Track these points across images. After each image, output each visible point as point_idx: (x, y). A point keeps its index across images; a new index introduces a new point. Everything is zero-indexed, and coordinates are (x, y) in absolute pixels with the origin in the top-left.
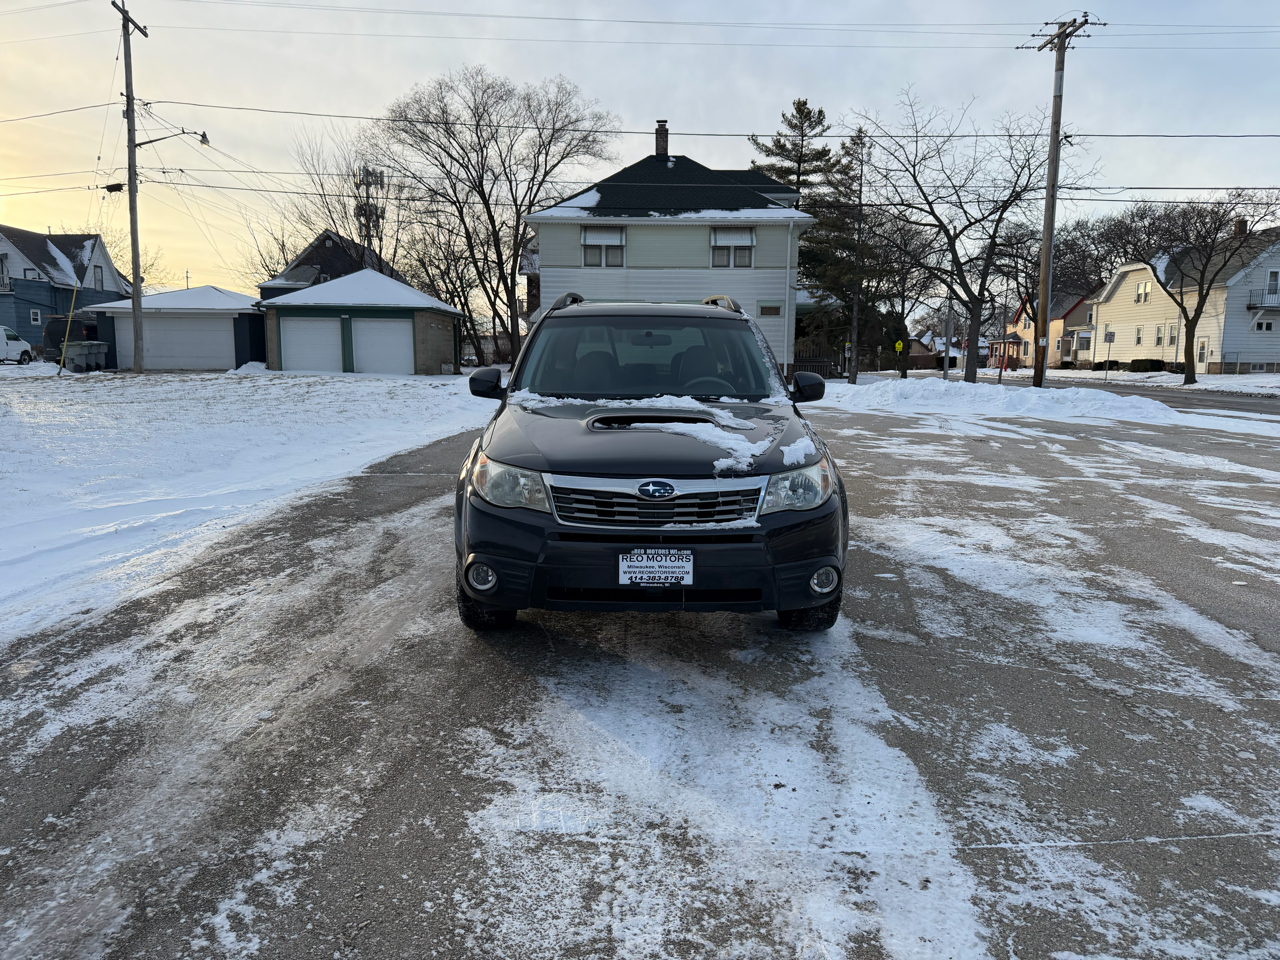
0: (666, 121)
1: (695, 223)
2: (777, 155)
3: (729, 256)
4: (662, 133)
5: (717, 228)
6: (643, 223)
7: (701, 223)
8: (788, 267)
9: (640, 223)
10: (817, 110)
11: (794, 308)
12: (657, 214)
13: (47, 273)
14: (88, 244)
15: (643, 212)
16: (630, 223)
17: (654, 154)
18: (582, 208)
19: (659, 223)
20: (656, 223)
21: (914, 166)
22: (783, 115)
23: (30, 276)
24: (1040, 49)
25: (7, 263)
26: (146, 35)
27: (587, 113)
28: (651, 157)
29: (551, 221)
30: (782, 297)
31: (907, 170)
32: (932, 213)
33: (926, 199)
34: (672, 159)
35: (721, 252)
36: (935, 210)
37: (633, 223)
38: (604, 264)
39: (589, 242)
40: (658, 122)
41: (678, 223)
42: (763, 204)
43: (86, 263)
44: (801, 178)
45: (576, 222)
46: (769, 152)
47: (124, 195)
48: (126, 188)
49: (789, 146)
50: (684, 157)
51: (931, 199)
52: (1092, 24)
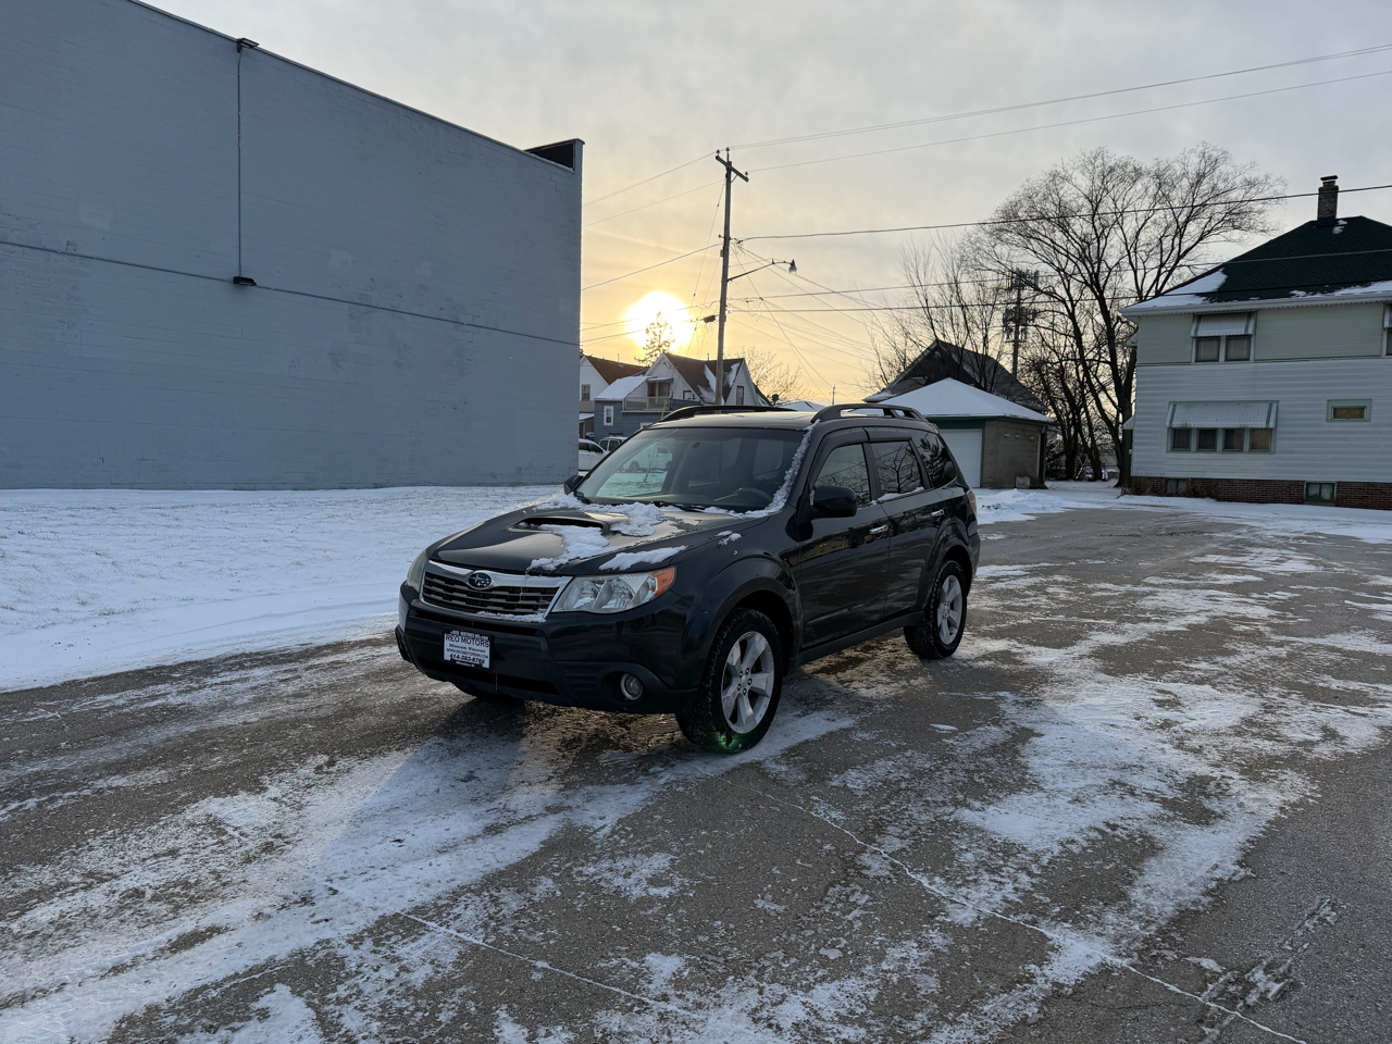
0: (1335, 177)
1: (1359, 301)
4: (1328, 191)
6: (1280, 305)
7: (1368, 300)
9: (1276, 306)
12: (1301, 293)
13: (699, 394)
14: (735, 367)
15: (1282, 292)
16: (1262, 306)
17: (1316, 218)
18: (1198, 294)
19: (1304, 304)
20: (1300, 304)
23: (687, 396)
25: (673, 387)
26: (746, 179)
27: (1238, 180)
28: (1312, 223)
29: (1153, 313)
34: (1342, 222)
37: (1267, 306)
38: (1222, 358)
39: (1201, 333)
40: (1323, 179)
43: (731, 384)
45: (1186, 311)
47: (715, 325)
48: (717, 318)
50: (1361, 219)
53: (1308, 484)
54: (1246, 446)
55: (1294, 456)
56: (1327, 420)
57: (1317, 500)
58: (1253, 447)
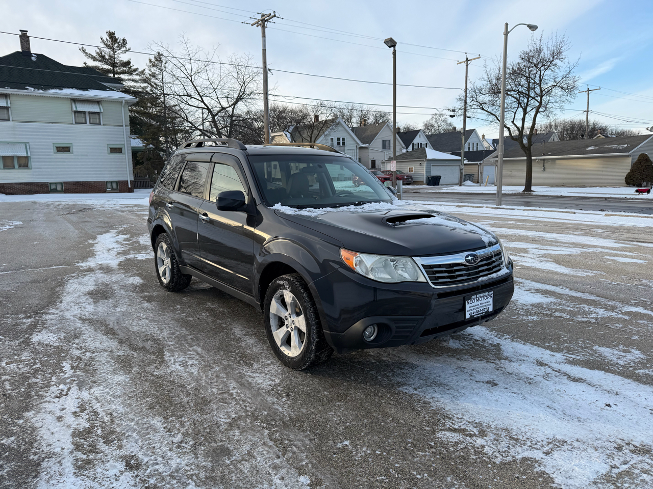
0: (27, 31)
1: (60, 96)
2: (100, 61)
3: (85, 117)
4: (24, 38)
5: (75, 100)
6: (22, 93)
7: (64, 97)
8: (124, 126)
9: (20, 93)
10: (122, 39)
11: (130, 149)
12: (31, 88)
15: (22, 86)
16: (13, 93)
17: (20, 50)
19: (35, 94)
20: (32, 94)
21: (191, 76)
22: (101, 39)
24: (253, 25)
28: (18, 52)
30: (123, 143)
31: (188, 78)
32: (203, 101)
33: (199, 94)
34: (34, 55)
35: (80, 114)
36: (204, 99)
37: (15, 93)
40: (21, 31)
41: (49, 95)
42: (104, 88)
44: (116, 76)
46: (94, 59)
49: (107, 57)
50: (42, 55)
51: (201, 94)
52: (277, 17)
53: (50, 183)
54: (16, 165)
55: (41, 170)
56: (54, 153)
57: (55, 191)
58: (20, 166)
